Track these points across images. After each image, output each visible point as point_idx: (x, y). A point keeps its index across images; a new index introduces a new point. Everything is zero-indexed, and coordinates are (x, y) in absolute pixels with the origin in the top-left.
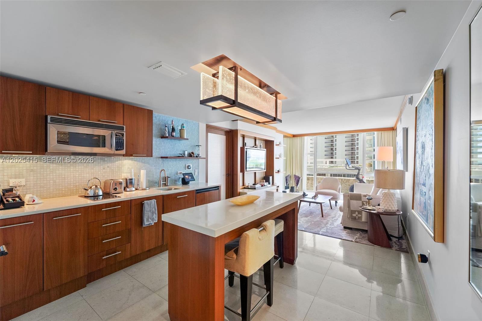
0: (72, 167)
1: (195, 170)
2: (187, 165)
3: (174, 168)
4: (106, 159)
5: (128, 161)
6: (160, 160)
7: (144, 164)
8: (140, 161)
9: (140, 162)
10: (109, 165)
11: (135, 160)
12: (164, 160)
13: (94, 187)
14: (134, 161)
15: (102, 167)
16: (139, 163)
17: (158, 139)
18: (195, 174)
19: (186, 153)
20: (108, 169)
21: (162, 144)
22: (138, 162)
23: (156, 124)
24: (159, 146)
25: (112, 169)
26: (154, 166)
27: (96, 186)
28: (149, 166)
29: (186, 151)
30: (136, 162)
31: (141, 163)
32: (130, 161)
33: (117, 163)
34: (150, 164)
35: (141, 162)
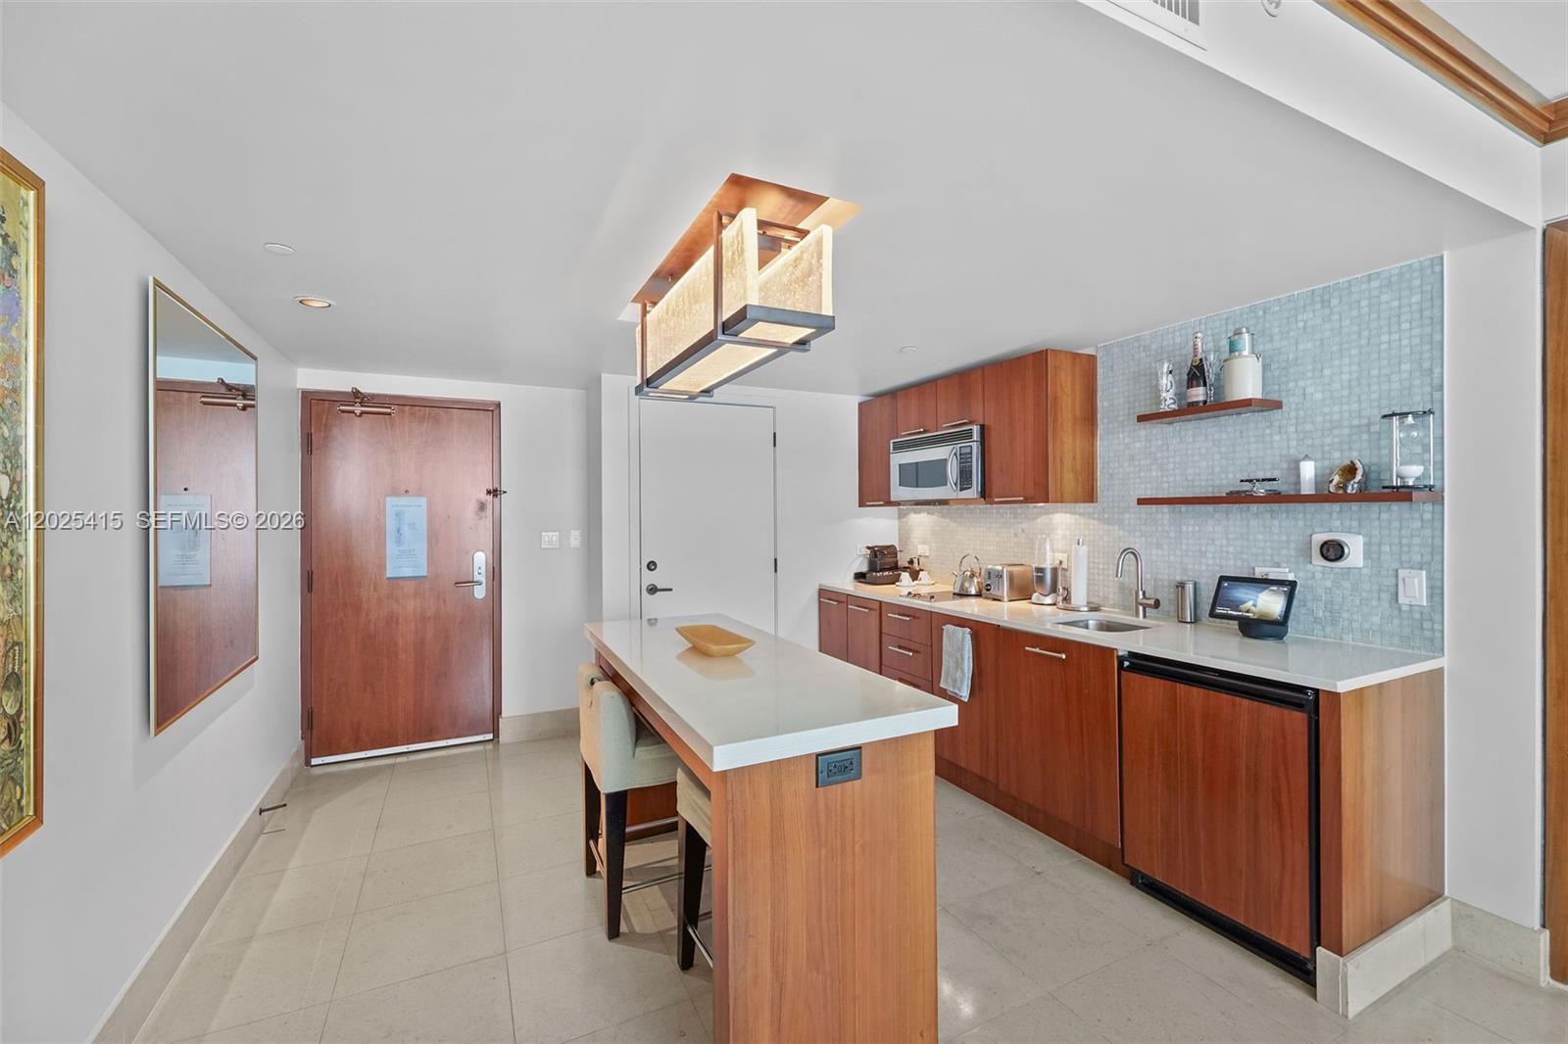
0: (972, 529)
1: (1402, 573)
2: (1320, 538)
3: (1231, 549)
4: (1019, 511)
5: (1063, 515)
6: (1163, 513)
7: (1106, 527)
8: (1096, 516)
9: (1094, 519)
10: (1025, 525)
11: (1080, 514)
12: (1180, 511)
13: (969, 573)
14: (1077, 517)
15: (1012, 531)
16: (1091, 521)
17: (1154, 431)
18: (1401, 600)
19: (1308, 470)
20: (1023, 535)
21: (1171, 448)
22: (1089, 518)
23: (1148, 372)
24: (1159, 455)
25: (1031, 536)
26: (1141, 536)
27: (973, 575)
28: (1121, 533)
29: (1307, 458)
30: (1082, 520)
31: (1096, 522)
32: (1068, 515)
33: (1039, 520)
34: (1127, 527)
35: (1099, 519)
